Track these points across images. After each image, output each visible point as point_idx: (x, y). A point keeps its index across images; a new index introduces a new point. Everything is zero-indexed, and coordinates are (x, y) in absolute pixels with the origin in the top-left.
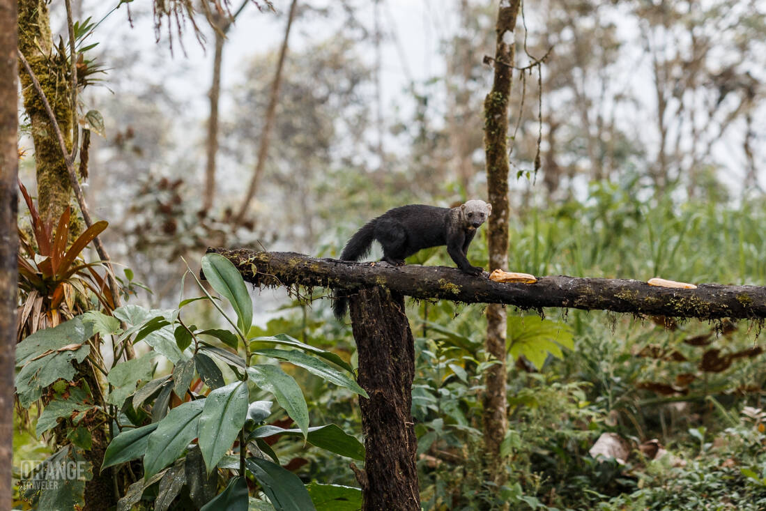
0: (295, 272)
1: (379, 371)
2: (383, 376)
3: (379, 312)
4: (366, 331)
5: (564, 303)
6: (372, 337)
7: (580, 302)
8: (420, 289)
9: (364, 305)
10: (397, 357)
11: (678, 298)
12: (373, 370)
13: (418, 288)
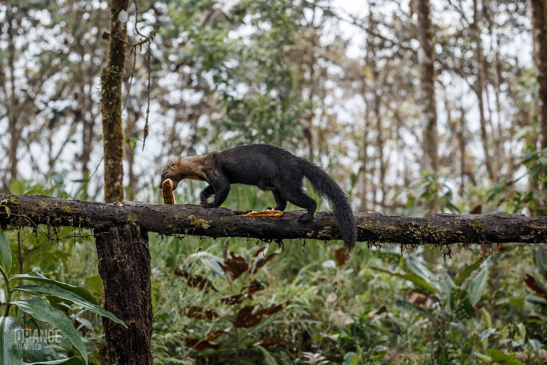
0: (46, 213)
1: (131, 303)
2: (134, 307)
3: (130, 249)
4: (118, 265)
5: (308, 234)
6: (124, 271)
7: (324, 233)
8: (170, 226)
9: (116, 241)
10: (145, 291)
11: (416, 226)
12: (125, 302)
13: (168, 224)
